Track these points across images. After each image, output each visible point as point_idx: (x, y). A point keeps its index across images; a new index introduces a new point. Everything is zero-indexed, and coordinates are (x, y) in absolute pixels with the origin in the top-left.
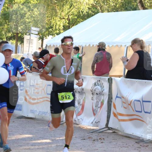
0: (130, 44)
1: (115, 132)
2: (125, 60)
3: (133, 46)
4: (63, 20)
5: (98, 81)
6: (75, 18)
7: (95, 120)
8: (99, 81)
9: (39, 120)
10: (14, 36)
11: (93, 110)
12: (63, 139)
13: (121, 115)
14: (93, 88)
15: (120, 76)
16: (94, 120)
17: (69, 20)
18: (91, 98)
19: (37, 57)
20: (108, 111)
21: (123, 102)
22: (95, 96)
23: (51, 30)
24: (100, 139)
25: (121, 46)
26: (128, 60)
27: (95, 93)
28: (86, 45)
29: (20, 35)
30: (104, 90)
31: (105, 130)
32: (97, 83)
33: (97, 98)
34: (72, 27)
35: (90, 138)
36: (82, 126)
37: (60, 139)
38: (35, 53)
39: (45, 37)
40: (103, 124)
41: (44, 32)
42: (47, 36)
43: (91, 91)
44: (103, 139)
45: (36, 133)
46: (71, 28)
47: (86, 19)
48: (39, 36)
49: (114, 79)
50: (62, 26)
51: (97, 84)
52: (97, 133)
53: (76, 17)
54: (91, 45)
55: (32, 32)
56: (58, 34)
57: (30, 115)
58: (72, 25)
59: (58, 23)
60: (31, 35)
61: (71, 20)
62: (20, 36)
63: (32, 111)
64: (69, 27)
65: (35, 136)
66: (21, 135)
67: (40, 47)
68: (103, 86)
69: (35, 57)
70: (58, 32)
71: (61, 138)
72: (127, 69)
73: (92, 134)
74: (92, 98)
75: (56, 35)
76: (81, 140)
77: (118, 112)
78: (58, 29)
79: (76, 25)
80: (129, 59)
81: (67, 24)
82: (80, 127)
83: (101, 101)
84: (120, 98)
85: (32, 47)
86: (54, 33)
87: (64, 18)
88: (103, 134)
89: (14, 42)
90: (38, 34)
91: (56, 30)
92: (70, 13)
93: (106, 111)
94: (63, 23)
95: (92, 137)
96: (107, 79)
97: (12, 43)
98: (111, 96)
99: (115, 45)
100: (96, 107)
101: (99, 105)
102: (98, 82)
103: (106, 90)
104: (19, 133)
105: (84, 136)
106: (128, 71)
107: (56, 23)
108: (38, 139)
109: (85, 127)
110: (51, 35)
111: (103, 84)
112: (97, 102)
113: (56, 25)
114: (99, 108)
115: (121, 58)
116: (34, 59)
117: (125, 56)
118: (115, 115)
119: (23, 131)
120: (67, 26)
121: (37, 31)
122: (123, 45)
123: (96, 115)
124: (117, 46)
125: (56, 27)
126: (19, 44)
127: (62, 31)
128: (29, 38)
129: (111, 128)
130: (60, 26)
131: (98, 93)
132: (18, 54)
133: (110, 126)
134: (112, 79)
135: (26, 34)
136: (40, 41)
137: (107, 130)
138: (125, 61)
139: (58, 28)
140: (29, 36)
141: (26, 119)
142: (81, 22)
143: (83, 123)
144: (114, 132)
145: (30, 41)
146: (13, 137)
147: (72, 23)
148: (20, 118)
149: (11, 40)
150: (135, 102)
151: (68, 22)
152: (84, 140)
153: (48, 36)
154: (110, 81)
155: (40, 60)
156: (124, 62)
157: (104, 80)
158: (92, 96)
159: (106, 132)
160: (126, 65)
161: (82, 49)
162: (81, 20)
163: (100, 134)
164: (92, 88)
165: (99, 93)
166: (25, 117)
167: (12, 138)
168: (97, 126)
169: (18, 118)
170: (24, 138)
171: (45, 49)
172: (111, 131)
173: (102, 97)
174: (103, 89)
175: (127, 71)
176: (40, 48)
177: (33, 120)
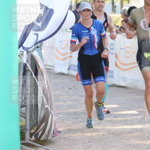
9: (131, 89)
57: (122, 84)
63: (124, 79)
69: (124, 15)
166: (116, 85)
169: (109, 86)
177: (125, 89)
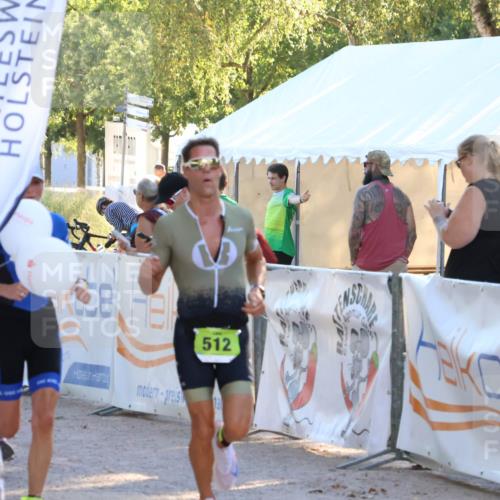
0: (455, 156)
1: (420, 466)
2: (441, 213)
3: (464, 163)
4: (231, 69)
5: (354, 286)
6: (270, 64)
7: (353, 425)
8: (360, 285)
9: (166, 422)
10: (72, 125)
11: (345, 390)
12: (249, 489)
13: (439, 406)
14: (342, 311)
15: (426, 271)
16: (349, 425)
17: (250, 71)
18: (335, 347)
19: (150, 199)
20: (393, 394)
21: (444, 362)
22: (348, 340)
23: (190, 103)
24: (372, 490)
25: (426, 162)
26: (448, 213)
27: (346, 328)
28: (309, 159)
29: (90, 120)
30: (376, 318)
31: (387, 462)
32: (354, 294)
33: (354, 348)
34: (261, 95)
35: (338, 486)
36: (311, 446)
37: (239, 490)
38: (144, 185)
39: (174, 128)
40: (378, 440)
41: (170, 112)
42: (180, 125)
43: (335, 322)
44: (383, 491)
45: (162, 467)
46: (257, 97)
47: (304, 68)
48: (155, 124)
49: (408, 279)
50: (227, 92)
51: (351, 296)
52: (360, 470)
53: (272, 60)
54: (326, 160)
55: (131, 110)
56: (214, 119)
57: (139, 406)
58: (261, 86)
59: (214, 80)
60: (128, 120)
61: (255, 70)
62: (93, 124)
63: (144, 391)
64: (251, 95)
65: (156, 477)
66: (110, 472)
67: (160, 163)
68: (374, 305)
70: (214, 110)
71: (244, 487)
72: (449, 244)
73: (344, 475)
74: (339, 345)
75: (207, 121)
76: (311, 492)
77: (428, 396)
78: (216, 102)
79: (273, 87)
80: (453, 207)
81: (244, 86)
82: (302, 449)
83: (369, 356)
84: (434, 347)
85: (132, 163)
86: (203, 115)
87: (231, 64)
88: (382, 474)
89: (74, 144)
90: (150, 119)
91: (208, 104)
92: (253, 45)
93: (388, 393)
94: (230, 79)
95: (346, 484)
96: (385, 281)
97: (66, 150)
98: (401, 340)
99: (403, 159)
100: (353, 376)
101: (364, 373)
102: (356, 292)
103: (384, 320)
104: (105, 469)
105: (319, 480)
106: (453, 253)
107: (208, 81)
108: (167, 488)
109: (322, 450)
110: (191, 121)
111: (371, 295)
112: (357, 361)
113: (207, 88)
114: (362, 380)
115: (428, 205)
116: (141, 206)
117: (440, 199)
118: (417, 407)
119: (119, 460)
120: (245, 91)
121: (147, 108)
122: (433, 159)
123: (356, 407)
124: (411, 162)
125: (207, 94)
126: (88, 151)
127: (228, 109)
128: (122, 131)
129: (407, 453)
130: (220, 91)
131: (358, 330)
132: (87, 187)
133: (401, 444)
134: (400, 280)
135: (110, 120)
136: (158, 143)
137: (394, 459)
139: (216, 98)
140: (122, 124)
141: (125, 418)
142: (290, 76)
143: (312, 435)
144: (418, 467)
145: (125, 141)
146: (84, 482)
147: (260, 81)
148: (105, 415)
149: (63, 139)
150: (482, 361)
151: (245, 76)
152: (320, 496)
153: (184, 125)
154: (395, 287)
155: (160, 211)
156: (436, 220)
157: (376, 282)
158: (337, 338)
159: (389, 469)
160: (443, 230)
161: (298, 172)
162: (290, 70)
163: (372, 473)
164: (336, 310)
165: (361, 329)
166: (120, 409)
167: (84, 486)
168: (360, 446)
169: (97, 414)
170: (120, 483)
171: (175, 170)
172: (406, 464)
173: (372, 343)
174: (373, 316)
175: (448, 250)
176: (158, 167)
177: (149, 422)
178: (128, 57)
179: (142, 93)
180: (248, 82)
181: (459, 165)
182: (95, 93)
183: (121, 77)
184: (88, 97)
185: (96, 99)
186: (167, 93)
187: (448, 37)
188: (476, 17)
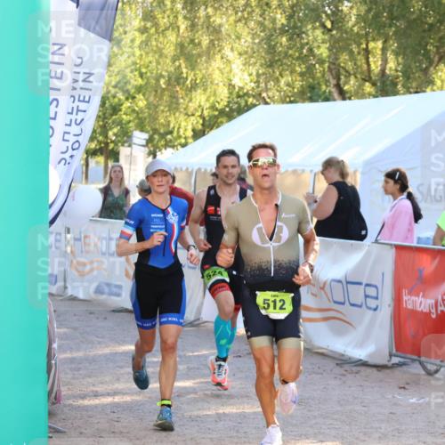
0: (320, 168)
3: (326, 172)
4: (192, 118)
6: (215, 115)
10: (101, 149)
12: (200, 355)
17: (204, 119)
23: (169, 137)
25: (303, 171)
26: (316, 201)
29: (111, 146)
34: (210, 133)
37: (193, 355)
39: (160, 150)
41: (158, 142)
42: (163, 149)
46: (208, 133)
48: (149, 148)
50: (190, 130)
53: (217, 113)
55: (135, 140)
56: (184, 146)
58: (210, 127)
59: (183, 124)
60: (133, 146)
61: (207, 119)
62: (113, 149)
64: (204, 132)
66: (120, 345)
69: (142, 190)
70: (183, 141)
71: (196, 354)
72: (316, 217)
75: (179, 147)
78: (184, 136)
79: (217, 128)
81: (200, 127)
85: (135, 170)
86: (176, 144)
87: (193, 115)
89: (101, 159)
90: (146, 145)
91: (180, 137)
94: (192, 124)
97: (97, 163)
99: (290, 169)
105: (239, 350)
106: (318, 222)
107: (180, 125)
110: (170, 147)
113: (179, 128)
120: (200, 130)
121: (144, 139)
122: (307, 170)
124: (295, 172)
125: (178, 132)
127: (190, 140)
128: (130, 152)
130: (186, 130)
135: (123, 145)
136: (150, 159)
138: (312, 201)
139: (184, 134)
140: (130, 148)
145: (131, 157)
150: (332, 283)
151: (201, 121)
152: (239, 359)
153: (165, 149)
156: (309, 205)
169: (113, 311)
178: (134, 111)
179: (142, 131)
180: (203, 125)
181: (323, 173)
182: (115, 130)
183: (129, 122)
184: (110, 133)
185: (115, 135)
186: (155, 131)
187: (316, 101)
188: (334, 90)
